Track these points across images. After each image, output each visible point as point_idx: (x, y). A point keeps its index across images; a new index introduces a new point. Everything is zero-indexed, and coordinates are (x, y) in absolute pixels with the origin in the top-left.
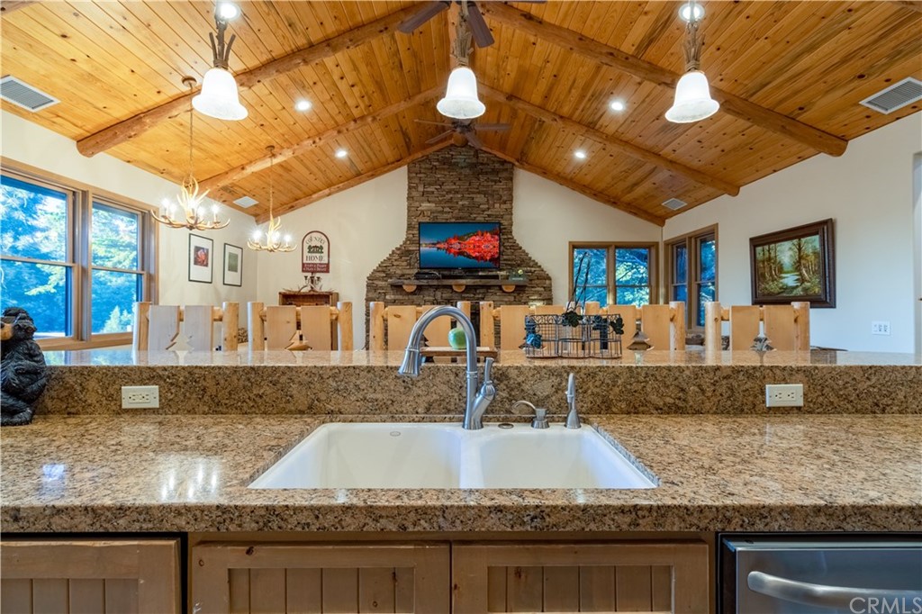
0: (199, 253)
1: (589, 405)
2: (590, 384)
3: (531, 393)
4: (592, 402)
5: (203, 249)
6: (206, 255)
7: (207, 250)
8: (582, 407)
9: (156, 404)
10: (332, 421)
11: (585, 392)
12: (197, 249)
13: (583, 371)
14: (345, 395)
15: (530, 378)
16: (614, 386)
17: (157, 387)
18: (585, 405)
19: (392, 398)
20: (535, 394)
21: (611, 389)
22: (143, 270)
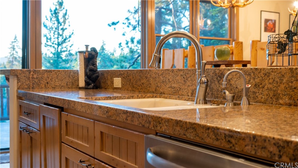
0: (268, 23)
1: (266, 97)
2: (267, 81)
3: (235, 86)
4: (267, 95)
5: (272, 20)
6: (274, 24)
7: (275, 21)
8: (262, 98)
9: (120, 86)
10: (160, 97)
11: (263, 87)
12: (267, 21)
13: (263, 72)
14: (165, 84)
15: (235, 77)
16: (281, 83)
17: (120, 78)
18: (264, 97)
19: (180, 86)
20: (237, 88)
21: (279, 86)
22: (230, 37)
